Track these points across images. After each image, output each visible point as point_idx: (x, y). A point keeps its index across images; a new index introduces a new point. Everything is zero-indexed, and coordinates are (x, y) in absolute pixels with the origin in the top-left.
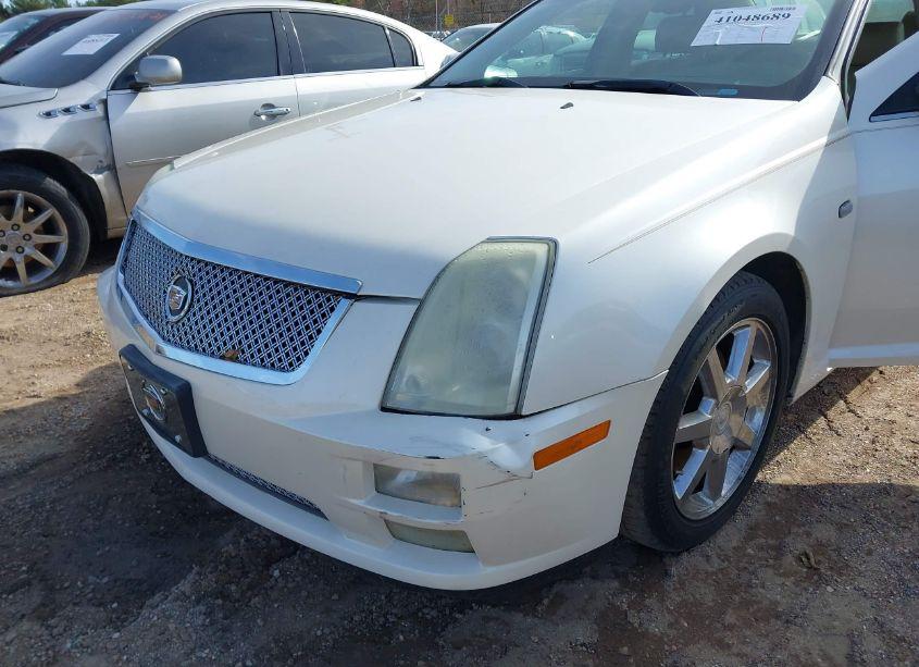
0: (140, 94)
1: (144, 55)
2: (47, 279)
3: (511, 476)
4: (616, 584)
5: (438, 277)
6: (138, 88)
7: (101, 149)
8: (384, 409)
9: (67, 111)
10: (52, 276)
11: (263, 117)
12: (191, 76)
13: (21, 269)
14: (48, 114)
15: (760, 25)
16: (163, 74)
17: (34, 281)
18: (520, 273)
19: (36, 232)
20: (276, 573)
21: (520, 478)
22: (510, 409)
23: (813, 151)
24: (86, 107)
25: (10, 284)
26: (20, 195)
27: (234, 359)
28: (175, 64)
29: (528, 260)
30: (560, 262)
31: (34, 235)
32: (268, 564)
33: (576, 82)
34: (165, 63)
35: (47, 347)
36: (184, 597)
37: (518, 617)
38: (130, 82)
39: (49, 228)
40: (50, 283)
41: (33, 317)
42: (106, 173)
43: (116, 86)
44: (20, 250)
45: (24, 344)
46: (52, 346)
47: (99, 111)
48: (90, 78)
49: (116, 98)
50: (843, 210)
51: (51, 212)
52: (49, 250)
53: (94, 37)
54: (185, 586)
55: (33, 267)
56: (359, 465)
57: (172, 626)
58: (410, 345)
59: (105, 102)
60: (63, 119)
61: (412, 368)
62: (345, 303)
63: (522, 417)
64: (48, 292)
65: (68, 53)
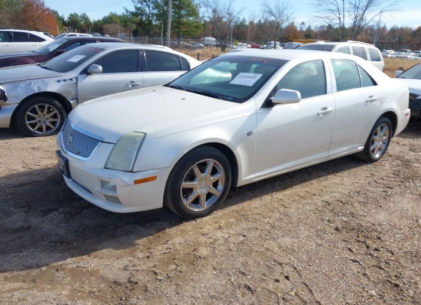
0: (89, 76)
1: (92, 64)
2: (52, 133)
3: (128, 185)
4: (168, 224)
5: (120, 139)
6: (88, 74)
7: (74, 93)
8: (105, 168)
9: (65, 80)
10: (54, 132)
11: (130, 86)
12: (105, 71)
13: (44, 128)
14: (59, 81)
15: (247, 79)
16: (96, 70)
17: (48, 132)
18: (137, 139)
19: (50, 117)
20: (85, 211)
21: (130, 185)
22: (130, 170)
23: (246, 116)
24: (71, 79)
25: (40, 133)
26: (47, 105)
27: (78, 154)
28: (100, 68)
29: (139, 137)
30: (146, 138)
31: (50, 118)
32: (83, 209)
33: (198, 91)
34: (97, 67)
35: (46, 153)
36: (60, 212)
37: (139, 227)
38: (86, 72)
39: (55, 116)
40: (52, 134)
41: (45, 144)
42: (74, 101)
43: (82, 73)
44: (45, 122)
45: (40, 151)
46: (48, 153)
47: (75, 81)
48: (73, 70)
49: (81, 77)
50: (249, 134)
51: (56, 111)
52: (54, 123)
53: (78, 56)
54: (61, 210)
55: (48, 128)
56: (97, 180)
57: (55, 217)
58: (112, 153)
59: (77, 78)
60: (63, 83)
61: (112, 159)
62: (100, 143)
63: (133, 172)
64: (51, 137)
65: (69, 60)
